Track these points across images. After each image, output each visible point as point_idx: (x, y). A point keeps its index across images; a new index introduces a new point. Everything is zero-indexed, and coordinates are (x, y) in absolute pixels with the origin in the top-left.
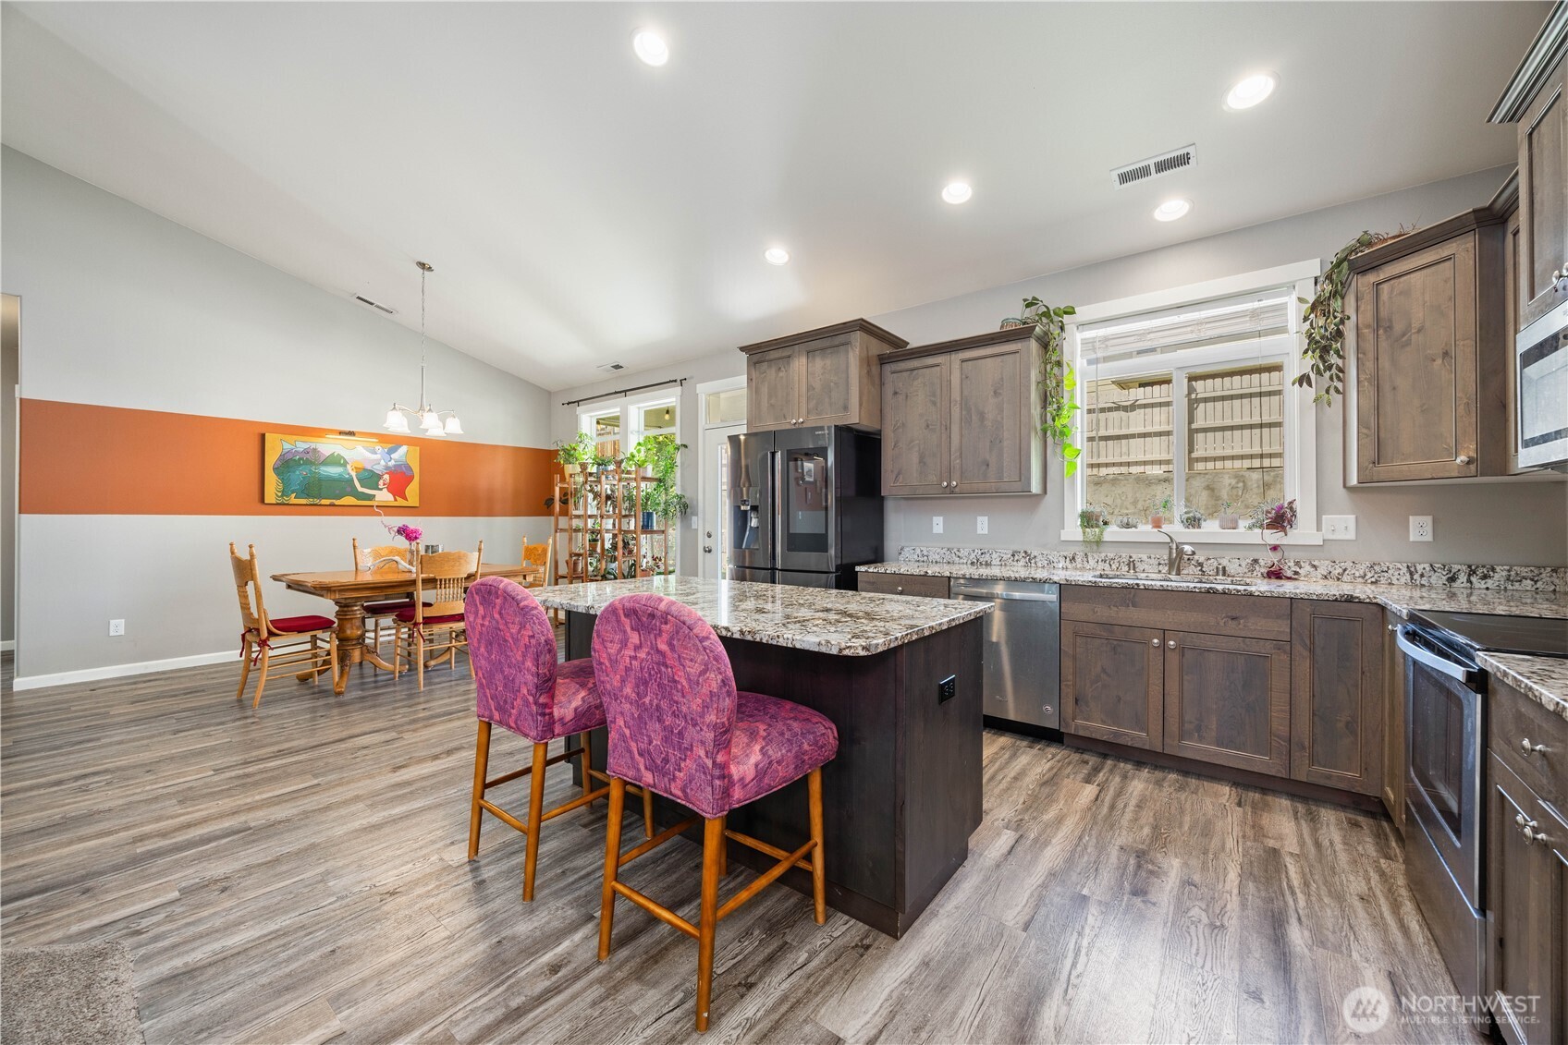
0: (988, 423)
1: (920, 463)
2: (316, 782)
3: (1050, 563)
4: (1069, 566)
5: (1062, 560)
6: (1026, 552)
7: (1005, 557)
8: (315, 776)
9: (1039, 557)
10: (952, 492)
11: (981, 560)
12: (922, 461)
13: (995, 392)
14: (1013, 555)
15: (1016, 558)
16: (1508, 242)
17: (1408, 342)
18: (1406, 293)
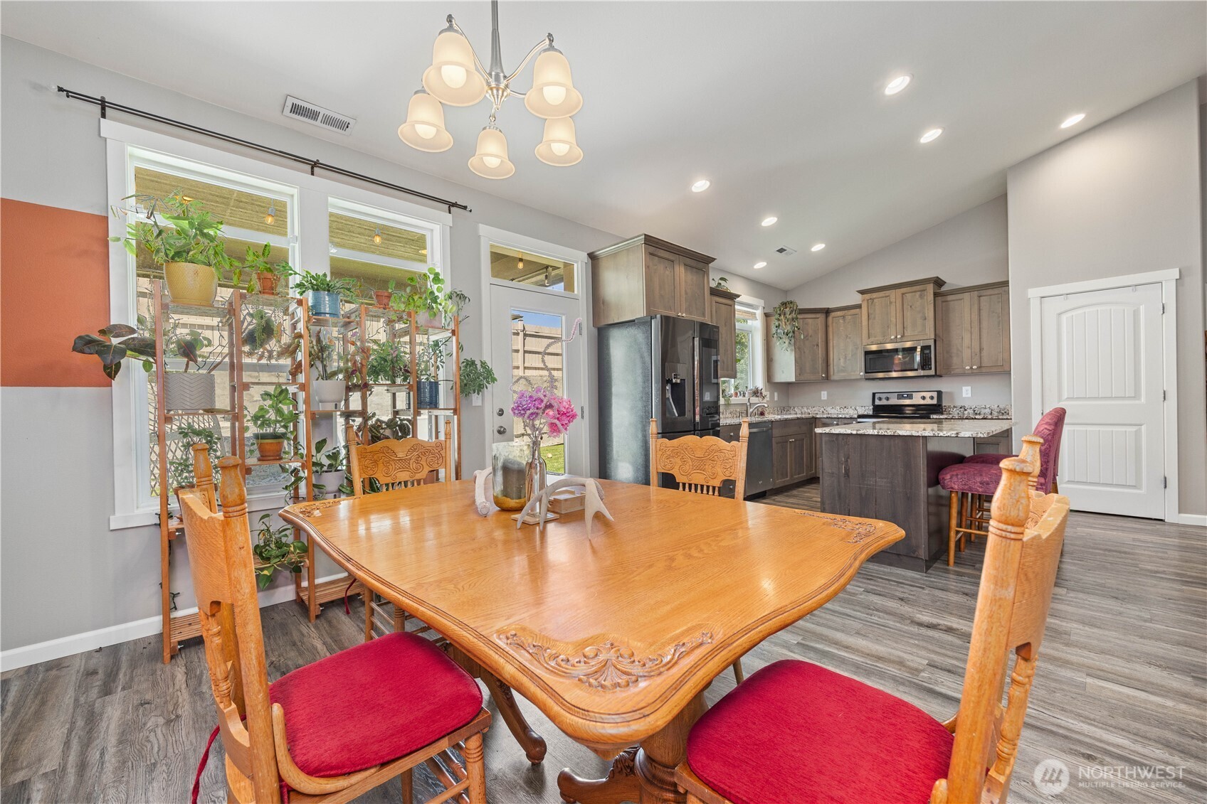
0: (723, 340)
2: (1089, 680)
8: (1083, 686)
13: (725, 324)
16: (830, 319)
17: (808, 339)
18: (807, 324)
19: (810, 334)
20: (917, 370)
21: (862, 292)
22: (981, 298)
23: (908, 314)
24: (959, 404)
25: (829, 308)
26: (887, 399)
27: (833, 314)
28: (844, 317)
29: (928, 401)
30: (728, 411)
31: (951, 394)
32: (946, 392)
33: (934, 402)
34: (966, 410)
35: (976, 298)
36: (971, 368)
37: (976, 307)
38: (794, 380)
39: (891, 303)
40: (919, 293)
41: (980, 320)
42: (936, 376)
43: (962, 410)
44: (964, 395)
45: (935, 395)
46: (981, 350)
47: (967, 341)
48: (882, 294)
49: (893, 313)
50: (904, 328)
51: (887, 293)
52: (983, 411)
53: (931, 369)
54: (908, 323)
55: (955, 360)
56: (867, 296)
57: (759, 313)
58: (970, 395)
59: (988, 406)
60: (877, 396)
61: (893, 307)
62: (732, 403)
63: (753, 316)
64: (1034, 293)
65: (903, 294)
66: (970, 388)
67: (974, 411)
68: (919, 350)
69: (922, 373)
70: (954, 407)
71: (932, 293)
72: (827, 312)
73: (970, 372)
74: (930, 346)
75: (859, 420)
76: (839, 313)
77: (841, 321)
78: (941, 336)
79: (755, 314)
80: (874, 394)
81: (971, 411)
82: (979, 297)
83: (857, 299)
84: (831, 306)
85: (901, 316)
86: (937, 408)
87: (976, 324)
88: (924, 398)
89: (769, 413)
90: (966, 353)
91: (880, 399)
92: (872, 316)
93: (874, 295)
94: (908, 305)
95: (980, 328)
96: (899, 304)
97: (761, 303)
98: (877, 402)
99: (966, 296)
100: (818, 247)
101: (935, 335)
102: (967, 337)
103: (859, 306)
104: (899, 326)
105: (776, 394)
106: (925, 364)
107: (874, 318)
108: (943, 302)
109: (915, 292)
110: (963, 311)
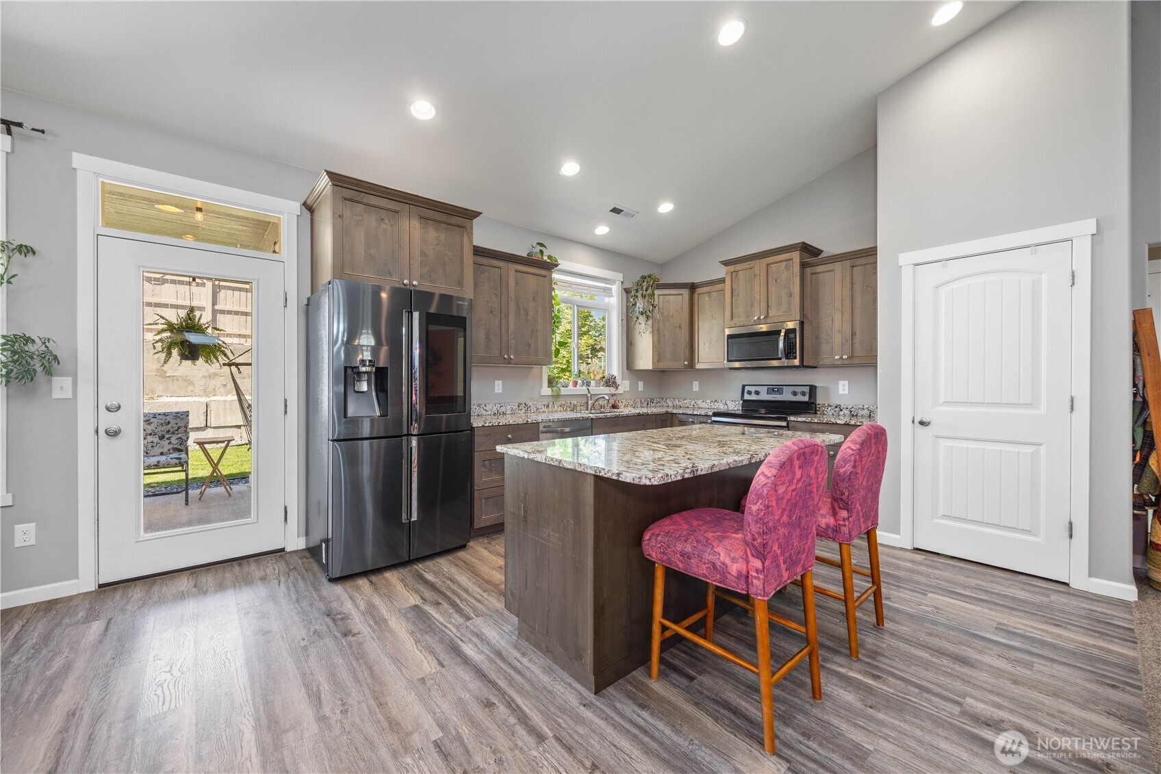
0: (530, 318)
1: (486, 338)
3: (537, 409)
4: (546, 411)
5: (543, 407)
6: (525, 404)
7: (514, 408)
9: (532, 406)
10: (509, 363)
11: (500, 411)
12: (487, 338)
13: (533, 298)
14: (519, 406)
15: (520, 408)
16: (696, 296)
17: (669, 320)
18: (668, 302)
19: (671, 314)
20: (780, 359)
21: (726, 263)
22: (855, 268)
23: (773, 289)
24: (834, 402)
25: (693, 283)
26: (757, 393)
27: (699, 291)
28: (709, 293)
29: (800, 398)
30: (558, 404)
31: (826, 389)
32: (822, 387)
33: (806, 399)
34: (841, 410)
35: (848, 268)
36: (841, 358)
37: (848, 280)
38: (651, 368)
39: (755, 276)
40: (785, 263)
41: (852, 296)
42: (802, 366)
43: (838, 409)
44: (841, 392)
45: (807, 389)
46: (853, 334)
47: (837, 325)
48: (745, 265)
49: (757, 289)
50: (768, 306)
51: (752, 263)
52: (861, 413)
53: (795, 358)
54: (773, 301)
55: (825, 348)
56: (731, 268)
57: (615, 288)
58: (846, 392)
59: (866, 407)
60: (747, 388)
61: (757, 282)
62: (562, 393)
63: (608, 292)
64: (906, 259)
65: (768, 265)
66: (847, 382)
67: (851, 412)
68: (782, 334)
69: (785, 362)
70: (829, 406)
71: (799, 263)
72: (693, 287)
73: (839, 363)
74: (795, 329)
75: (714, 419)
76: (705, 289)
77: (707, 299)
78: (809, 318)
79: (610, 289)
80: (744, 387)
81: (847, 412)
82: (853, 267)
83: (721, 272)
84: (696, 280)
85: (765, 292)
86: (809, 407)
87: (848, 302)
88: (795, 394)
89: (626, 406)
90: (837, 339)
91: (749, 393)
92: (735, 293)
93: (738, 267)
94: (773, 278)
95: (852, 307)
96: (763, 277)
97: (619, 277)
98: (747, 397)
99: (838, 266)
100: (666, 207)
101: (803, 314)
102: (837, 317)
103: (722, 281)
104: (763, 304)
105: (641, 384)
106: (790, 353)
107: (738, 294)
108: (812, 274)
109: (781, 261)
110: (834, 283)
